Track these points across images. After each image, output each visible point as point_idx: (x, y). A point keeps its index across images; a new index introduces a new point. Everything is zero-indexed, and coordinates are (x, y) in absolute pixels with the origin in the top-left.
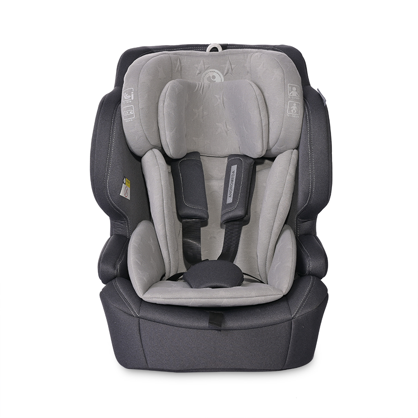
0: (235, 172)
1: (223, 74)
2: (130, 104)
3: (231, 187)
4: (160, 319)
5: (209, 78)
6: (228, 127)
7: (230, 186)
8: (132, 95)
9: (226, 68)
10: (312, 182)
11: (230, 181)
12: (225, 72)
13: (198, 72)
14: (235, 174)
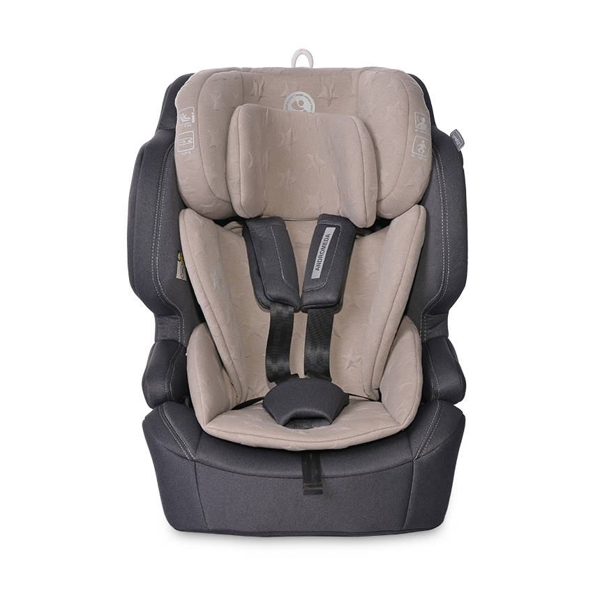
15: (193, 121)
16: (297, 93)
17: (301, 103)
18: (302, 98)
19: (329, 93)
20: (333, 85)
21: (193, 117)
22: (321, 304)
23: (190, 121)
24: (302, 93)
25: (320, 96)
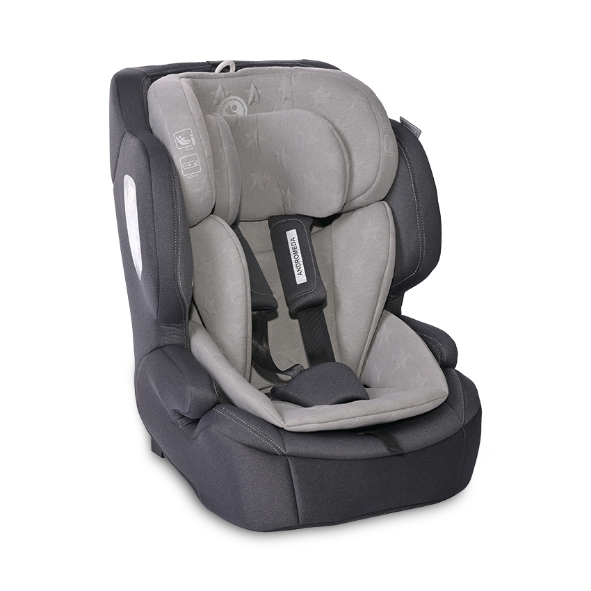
0: (296, 239)
1: (247, 103)
2: (192, 151)
3: (297, 261)
4: (316, 453)
5: (228, 110)
6: (266, 177)
7: (293, 260)
8: (193, 139)
9: (251, 96)
10: (422, 241)
11: (292, 253)
12: (250, 101)
13: (215, 102)
14: (297, 241)
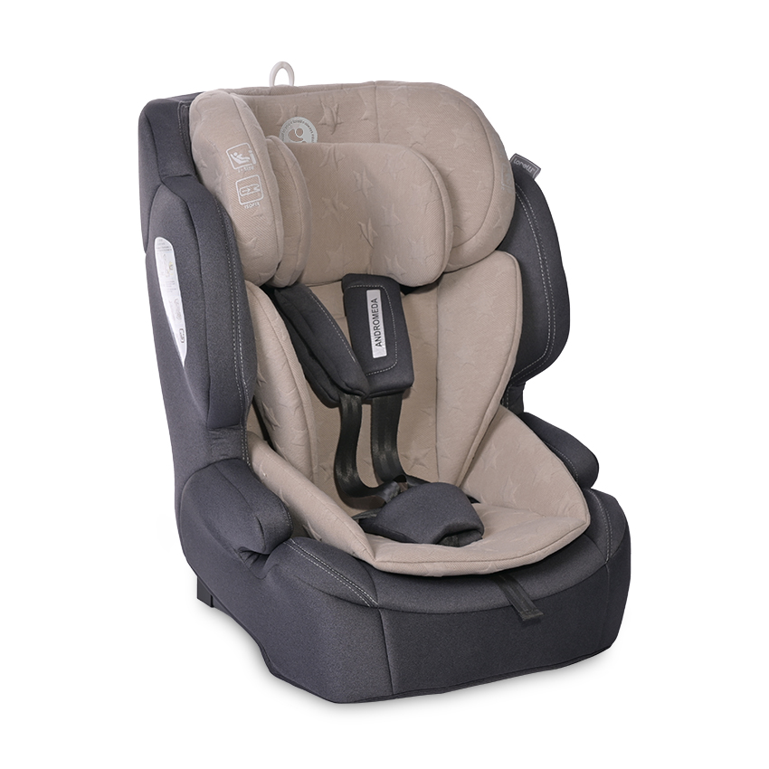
15: (255, 162)
16: (295, 119)
17: (300, 132)
18: (302, 126)
19: (333, 116)
20: (336, 105)
21: (252, 156)
22: (392, 388)
23: (251, 161)
24: (301, 118)
25: (321, 122)
